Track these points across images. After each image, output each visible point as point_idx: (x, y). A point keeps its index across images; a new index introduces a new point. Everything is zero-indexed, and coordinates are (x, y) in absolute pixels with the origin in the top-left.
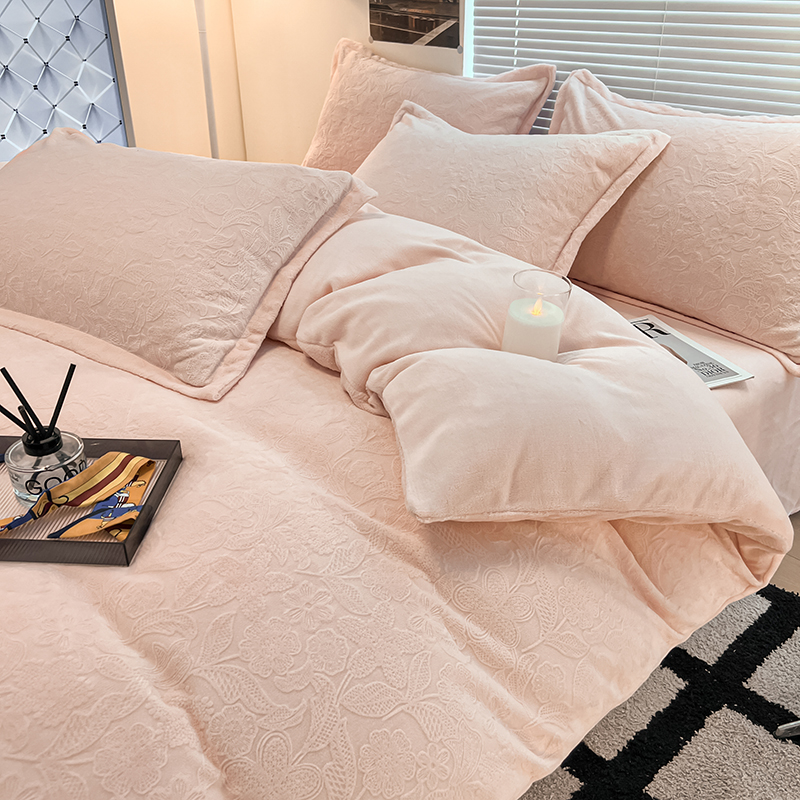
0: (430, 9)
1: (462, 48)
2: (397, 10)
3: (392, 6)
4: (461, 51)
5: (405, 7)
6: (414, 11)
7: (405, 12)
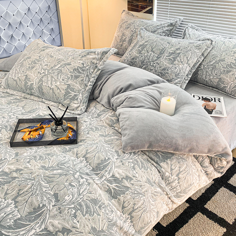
0: (144, 3)
1: (153, 14)
2: (135, 3)
3: (134, 2)
4: (153, 15)
5: (138, 2)
6: (140, 4)
7: (138, 4)
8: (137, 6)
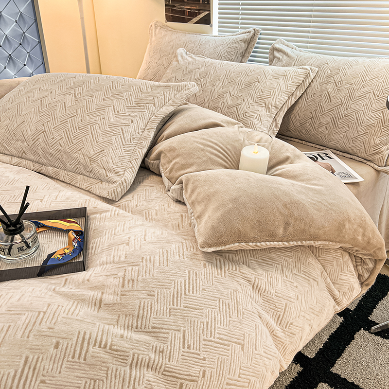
0: (195, 6)
1: (212, 25)
2: (179, 7)
3: (176, 5)
5: (183, 5)
6: (188, 8)
7: (183, 8)
8: (183, 12)
